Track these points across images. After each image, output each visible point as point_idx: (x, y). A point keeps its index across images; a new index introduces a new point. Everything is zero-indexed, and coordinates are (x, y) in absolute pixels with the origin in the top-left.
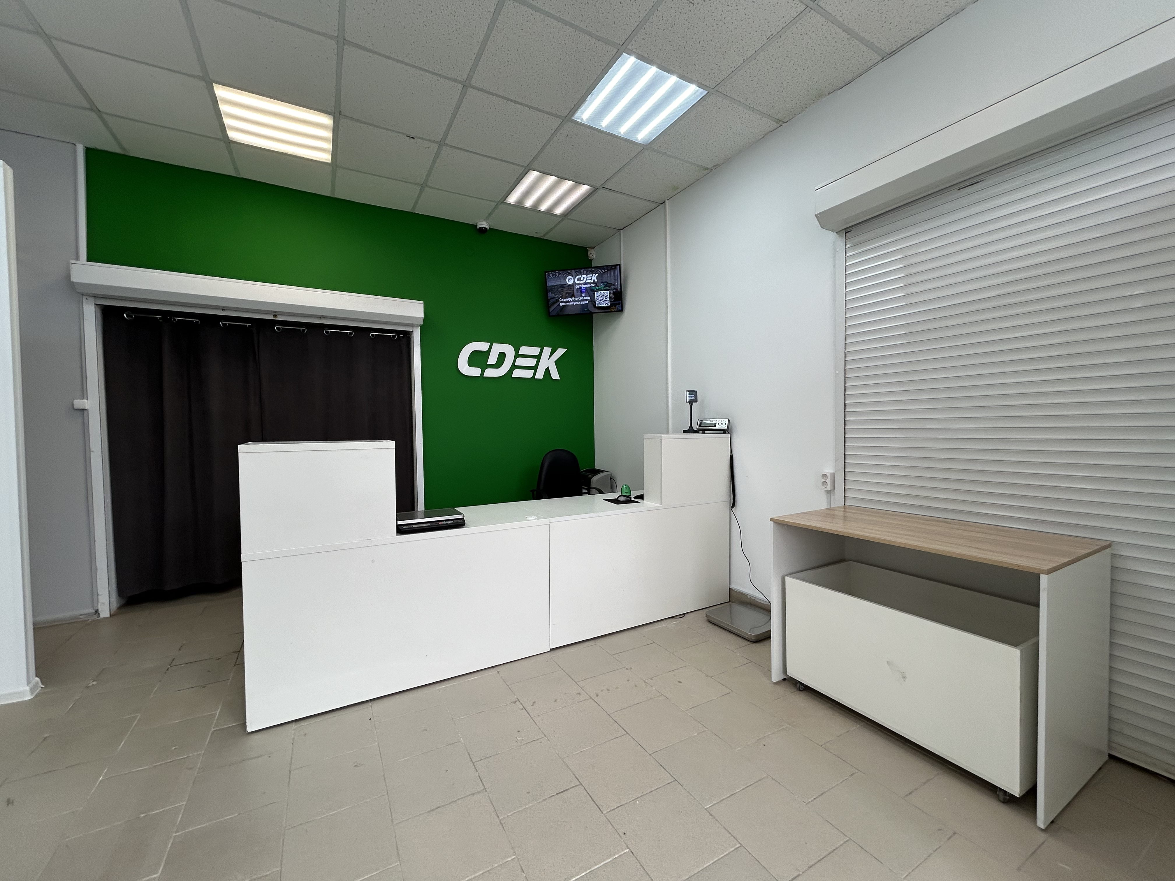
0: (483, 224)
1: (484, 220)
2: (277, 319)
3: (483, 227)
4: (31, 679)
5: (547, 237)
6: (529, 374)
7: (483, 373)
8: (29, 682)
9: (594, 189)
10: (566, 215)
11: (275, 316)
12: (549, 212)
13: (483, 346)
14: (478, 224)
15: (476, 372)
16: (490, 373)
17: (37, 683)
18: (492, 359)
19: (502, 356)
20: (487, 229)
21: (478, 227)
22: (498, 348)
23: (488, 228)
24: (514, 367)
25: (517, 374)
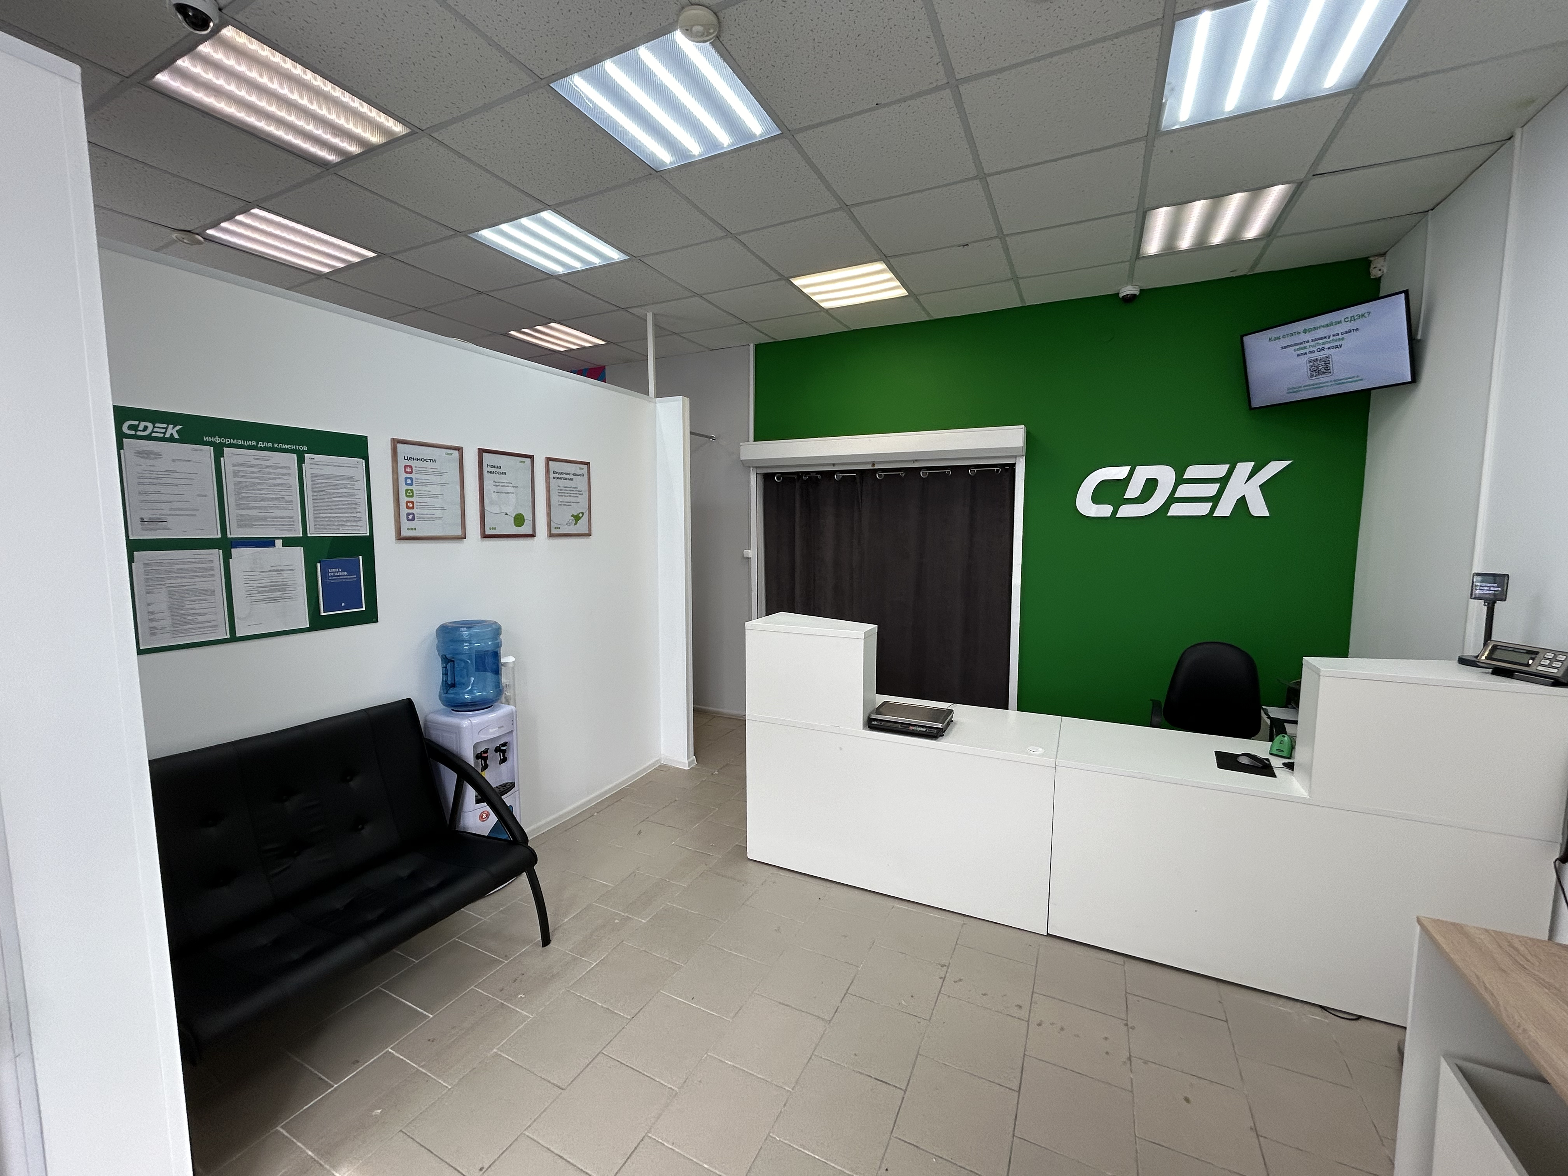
0: (1128, 290)
1: (1127, 285)
2: (875, 468)
3: (1128, 295)
4: (691, 756)
5: (1259, 270)
6: (1203, 509)
7: (1115, 512)
8: (688, 758)
9: (1293, 186)
10: (1270, 233)
11: (873, 465)
12: (1234, 241)
13: (1119, 473)
14: (1121, 292)
15: (1105, 511)
16: (1126, 511)
17: (693, 760)
18: (1134, 490)
19: (1151, 485)
20: (1135, 295)
21: (1121, 295)
22: (1143, 473)
23: (1137, 293)
24: (1172, 499)
25: (1176, 510)
